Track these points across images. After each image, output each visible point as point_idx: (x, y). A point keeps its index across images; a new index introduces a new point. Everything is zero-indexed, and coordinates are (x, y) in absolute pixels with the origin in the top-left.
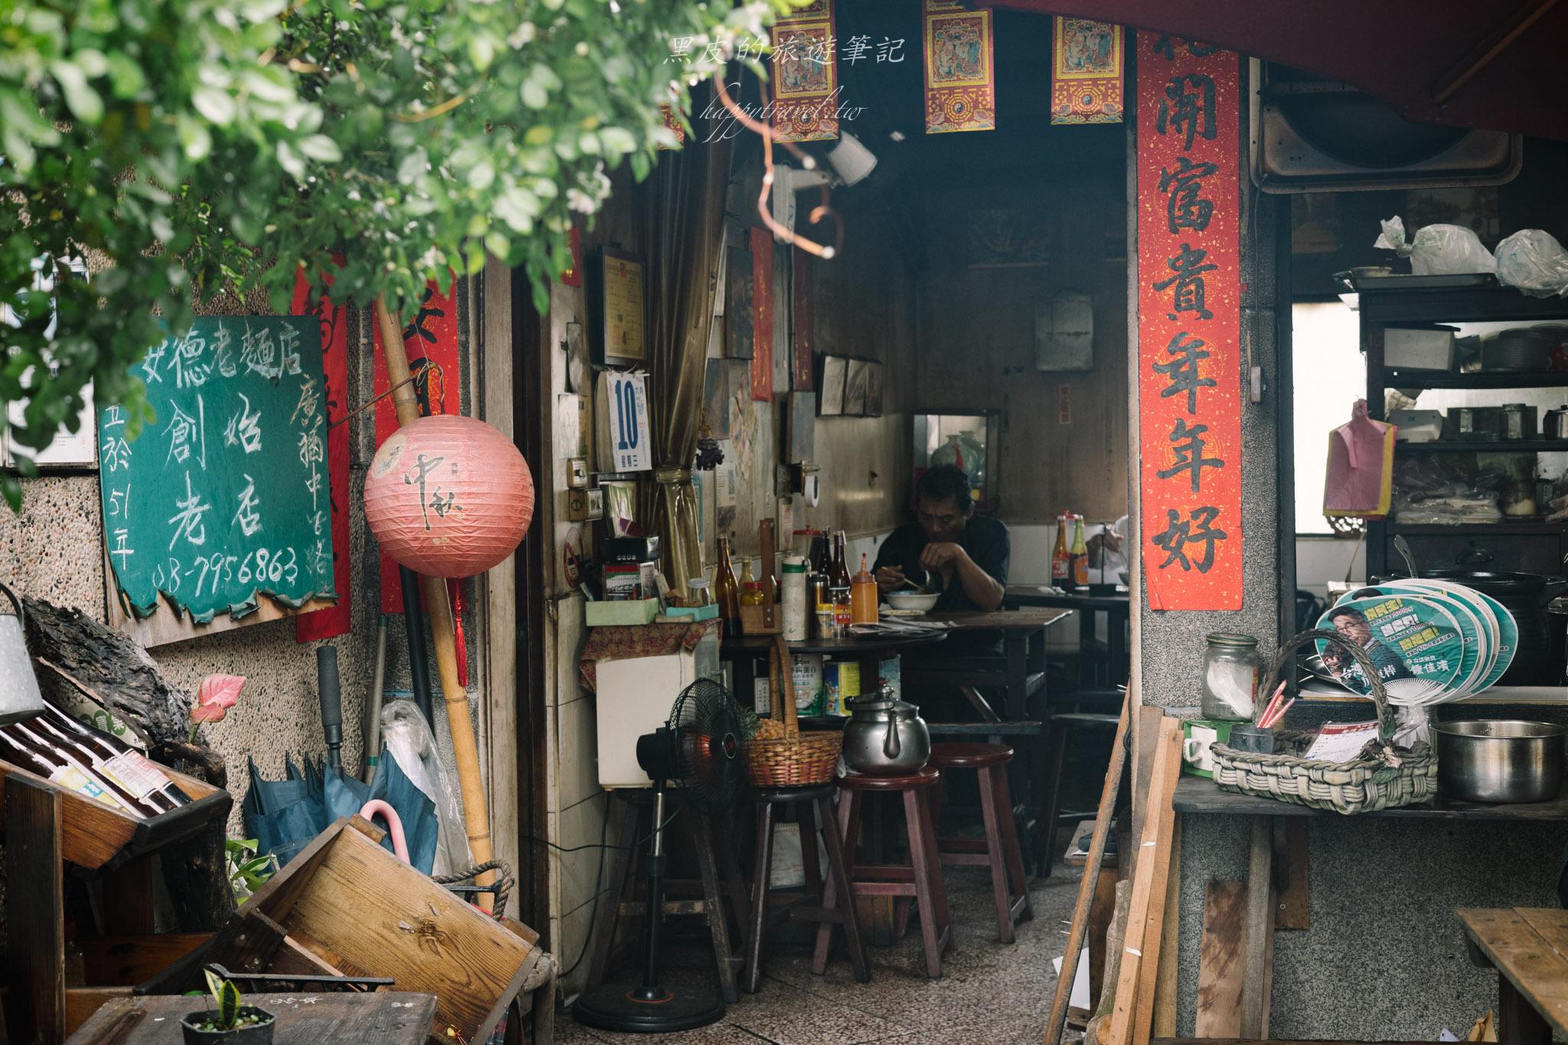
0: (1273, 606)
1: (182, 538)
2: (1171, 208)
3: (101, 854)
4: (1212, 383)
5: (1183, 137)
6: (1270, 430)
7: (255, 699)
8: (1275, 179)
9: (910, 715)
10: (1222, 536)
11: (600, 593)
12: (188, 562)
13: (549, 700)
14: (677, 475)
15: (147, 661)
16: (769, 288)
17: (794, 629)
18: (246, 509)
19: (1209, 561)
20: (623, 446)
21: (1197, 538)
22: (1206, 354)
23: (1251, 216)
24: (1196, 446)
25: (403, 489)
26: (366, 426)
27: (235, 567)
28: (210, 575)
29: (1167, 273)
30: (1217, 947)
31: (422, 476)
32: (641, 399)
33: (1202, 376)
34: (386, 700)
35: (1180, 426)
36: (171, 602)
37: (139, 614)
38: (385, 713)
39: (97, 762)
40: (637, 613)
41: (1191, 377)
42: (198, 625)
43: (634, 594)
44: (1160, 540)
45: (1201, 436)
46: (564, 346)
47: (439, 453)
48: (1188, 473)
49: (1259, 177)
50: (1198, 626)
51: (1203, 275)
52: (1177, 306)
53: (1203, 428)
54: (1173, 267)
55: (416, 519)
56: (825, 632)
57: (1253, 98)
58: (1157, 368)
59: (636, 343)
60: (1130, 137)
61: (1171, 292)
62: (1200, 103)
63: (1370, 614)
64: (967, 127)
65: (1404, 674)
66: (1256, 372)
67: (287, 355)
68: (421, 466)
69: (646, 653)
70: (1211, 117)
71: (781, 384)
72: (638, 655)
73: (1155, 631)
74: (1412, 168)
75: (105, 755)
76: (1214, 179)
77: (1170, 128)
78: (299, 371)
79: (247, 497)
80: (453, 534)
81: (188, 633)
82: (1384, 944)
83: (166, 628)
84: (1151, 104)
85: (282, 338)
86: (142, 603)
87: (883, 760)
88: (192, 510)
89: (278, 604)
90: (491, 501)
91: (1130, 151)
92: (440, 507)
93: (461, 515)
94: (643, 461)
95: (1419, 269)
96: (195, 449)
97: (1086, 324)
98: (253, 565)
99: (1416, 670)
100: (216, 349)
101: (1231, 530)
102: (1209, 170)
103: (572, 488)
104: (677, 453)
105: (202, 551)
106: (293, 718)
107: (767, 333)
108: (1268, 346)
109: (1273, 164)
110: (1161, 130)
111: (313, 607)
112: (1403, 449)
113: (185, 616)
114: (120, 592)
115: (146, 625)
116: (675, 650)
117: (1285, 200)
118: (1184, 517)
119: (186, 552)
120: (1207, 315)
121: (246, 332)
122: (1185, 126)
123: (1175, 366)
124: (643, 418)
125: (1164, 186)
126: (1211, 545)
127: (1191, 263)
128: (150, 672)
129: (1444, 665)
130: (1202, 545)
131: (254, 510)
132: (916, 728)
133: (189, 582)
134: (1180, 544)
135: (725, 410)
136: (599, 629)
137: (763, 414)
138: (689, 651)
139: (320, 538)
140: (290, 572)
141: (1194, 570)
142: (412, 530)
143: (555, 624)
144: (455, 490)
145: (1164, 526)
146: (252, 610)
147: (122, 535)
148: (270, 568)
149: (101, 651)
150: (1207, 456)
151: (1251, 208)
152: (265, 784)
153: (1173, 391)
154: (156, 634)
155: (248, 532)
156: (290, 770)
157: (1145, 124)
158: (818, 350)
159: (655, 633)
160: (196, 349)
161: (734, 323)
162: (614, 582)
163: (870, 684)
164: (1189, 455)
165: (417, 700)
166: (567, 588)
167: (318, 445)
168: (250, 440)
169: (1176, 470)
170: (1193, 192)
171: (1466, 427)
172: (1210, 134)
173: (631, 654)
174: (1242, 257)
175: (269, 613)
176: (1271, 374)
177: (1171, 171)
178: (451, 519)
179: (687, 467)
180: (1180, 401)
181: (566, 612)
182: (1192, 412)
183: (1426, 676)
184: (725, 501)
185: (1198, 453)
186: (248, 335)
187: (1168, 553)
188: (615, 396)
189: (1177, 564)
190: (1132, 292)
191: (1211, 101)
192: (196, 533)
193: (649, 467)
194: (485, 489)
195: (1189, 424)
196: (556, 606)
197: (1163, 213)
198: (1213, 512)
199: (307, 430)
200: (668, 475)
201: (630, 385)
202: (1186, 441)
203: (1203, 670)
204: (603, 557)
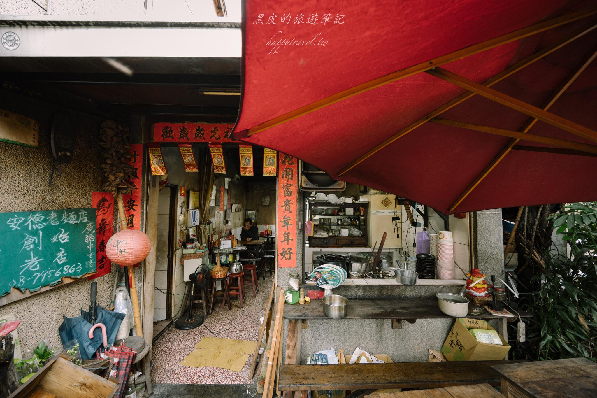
0: (302, 267)
1: (27, 270)
2: (284, 192)
4: (291, 225)
5: (287, 179)
6: (302, 233)
8: (304, 188)
9: (240, 264)
10: (293, 253)
11: (186, 248)
12: (29, 276)
13: (174, 268)
14: (204, 225)
16: (224, 195)
18: (60, 257)
19: (290, 259)
20: (193, 222)
21: (288, 254)
22: (290, 219)
23: (299, 194)
24: (288, 236)
25: (112, 248)
26: (119, 228)
27: (53, 273)
28: (41, 277)
29: (283, 204)
30: (290, 335)
31: (117, 245)
32: (198, 214)
33: (289, 223)
34: (117, 288)
35: (285, 232)
36: (19, 289)
38: (117, 291)
40: (192, 251)
41: (287, 224)
42: (33, 292)
43: (192, 248)
44: (281, 254)
45: (289, 235)
46: (181, 206)
47: (123, 240)
48: (286, 241)
49: (301, 187)
50: (288, 271)
51: (290, 205)
52: (285, 210)
53: (290, 233)
54: (285, 203)
55: (115, 255)
57: (300, 173)
58: (281, 222)
59: (197, 205)
60: (277, 178)
61: (284, 207)
62: (290, 173)
64: (248, 175)
65: (327, 283)
66: (300, 223)
67: (82, 217)
68: (118, 242)
69: (193, 258)
70: (292, 176)
71: (225, 208)
73: (280, 271)
74: (327, 187)
76: (292, 187)
77: (285, 177)
78: (87, 221)
79: (61, 254)
80: (125, 258)
81: (27, 295)
82: (321, 330)
83: (16, 296)
84: (282, 173)
85: (80, 214)
86: (2, 293)
87: (235, 272)
88: (33, 261)
89: (72, 278)
90: (136, 250)
91: (277, 181)
92: (122, 252)
93: (128, 253)
94: (197, 223)
95: (317, 199)
96: (36, 245)
97: (269, 200)
98: (62, 270)
99: (330, 283)
100: (49, 219)
101: (294, 252)
102: (291, 186)
103: (181, 230)
104: (204, 222)
105: (38, 271)
107: (223, 201)
108: (302, 218)
109: (303, 185)
110: (283, 178)
112: (315, 225)
113: (26, 291)
115: (4, 299)
116: (199, 258)
117: (304, 191)
118: (286, 250)
119: (29, 273)
120: (291, 212)
121: (64, 213)
122: (287, 177)
123: (285, 221)
124: (198, 217)
125: (283, 188)
126: (290, 255)
127: (288, 202)
129: (335, 282)
130: (289, 255)
131: (64, 257)
132: (241, 267)
133: (30, 281)
134: (285, 255)
135: (215, 213)
136: (185, 254)
137: (222, 213)
138: (201, 258)
139: (92, 259)
140: (78, 269)
141: (287, 260)
142: (114, 257)
143: (176, 255)
144: (126, 248)
145: (282, 251)
146: (60, 282)
148: (70, 270)
150: (290, 238)
151: (299, 193)
153: (284, 226)
154: (9, 300)
155: (61, 262)
157: (280, 176)
158: (232, 203)
159: (195, 255)
160: (40, 219)
161: (217, 200)
162: (188, 246)
163: (234, 258)
164: (287, 238)
165: (126, 286)
166: (179, 247)
167: (93, 237)
168: (63, 239)
169: (284, 241)
170: (288, 189)
171: (322, 221)
172: (292, 179)
173: (191, 258)
174: (297, 202)
175: (68, 281)
176: (302, 223)
177: (285, 185)
178: (124, 254)
179: (206, 224)
180: (285, 228)
181: (179, 253)
182: (287, 230)
184: (214, 227)
185: (288, 238)
186: (65, 214)
187: (282, 257)
188: (192, 214)
189: (284, 259)
190: (277, 207)
191: (292, 173)
192: (35, 267)
194: (134, 247)
195: (287, 232)
196: (176, 251)
197: (283, 193)
198: (291, 249)
199: (88, 235)
200: (202, 225)
201: (195, 212)
202: (286, 235)
203: (289, 280)
204: (187, 241)
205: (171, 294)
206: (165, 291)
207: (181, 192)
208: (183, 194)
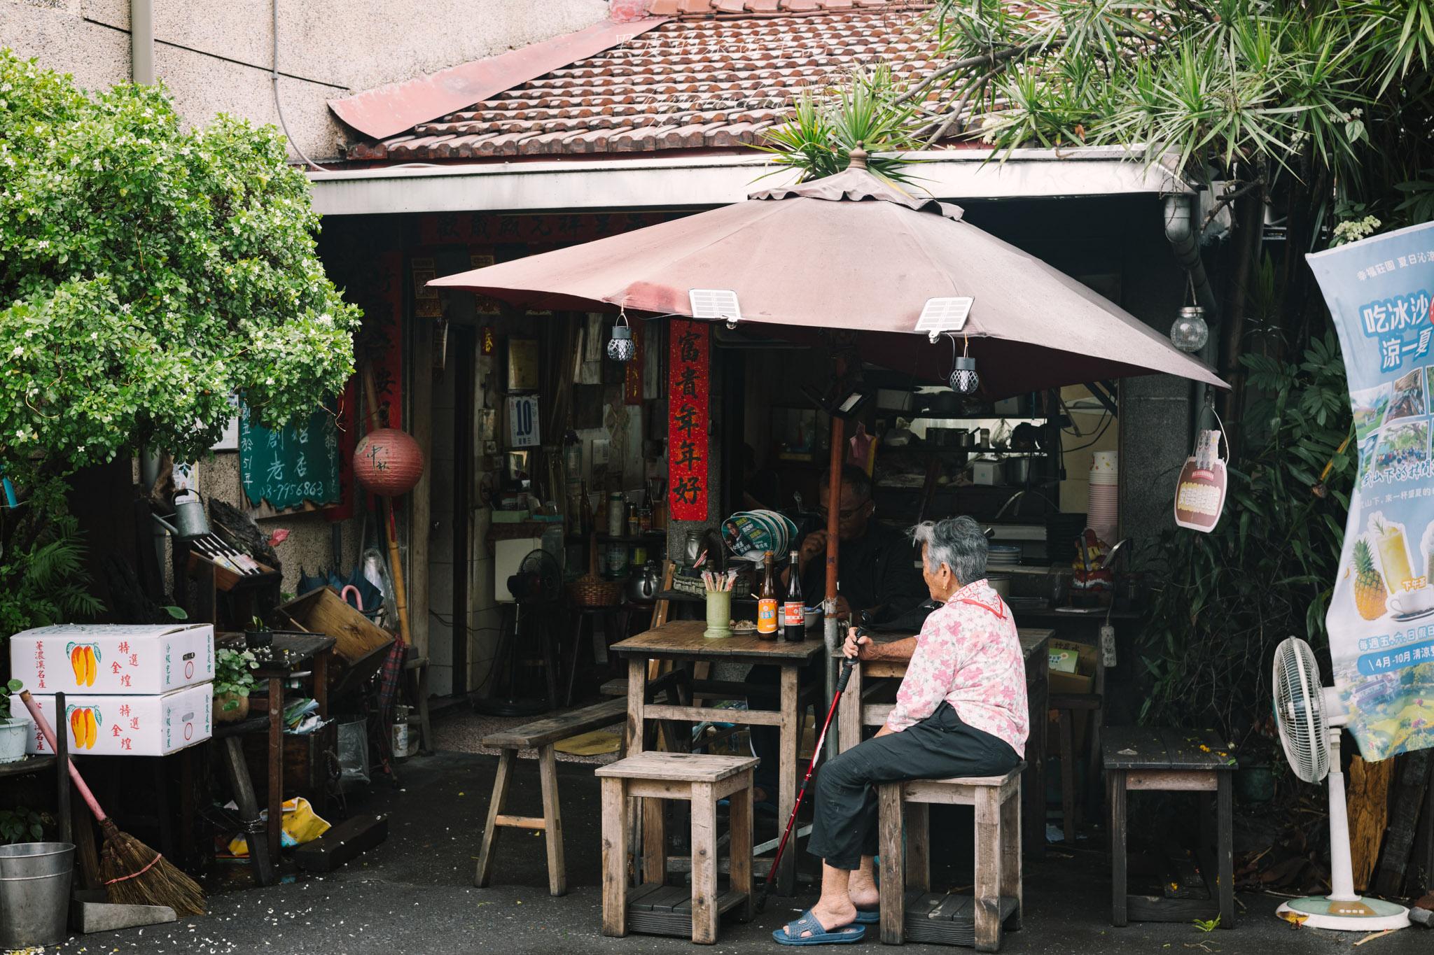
0: (718, 519)
1: (273, 477)
2: (683, 351)
3: (229, 586)
4: (697, 425)
6: (718, 444)
7: (305, 543)
10: (700, 489)
11: (499, 507)
12: (274, 487)
13: (469, 558)
14: (556, 448)
15: (254, 523)
17: (616, 529)
18: (300, 466)
19: (694, 499)
20: (520, 433)
21: (689, 490)
22: (695, 413)
23: (714, 357)
24: (691, 452)
25: (366, 459)
27: (295, 489)
28: (284, 491)
29: (681, 378)
31: (374, 454)
32: (535, 409)
33: (693, 422)
34: (366, 548)
35: (685, 443)
36: (267, 502)
37: (255, 506)
38: (365, 553)
39: (231, 556)
40: (515, 517)
41: (689, 423)
42: (278, 511)
43: (514, 508)
44: (676, 491)
45: (692, 447)
46: (483, 386)
47: (381, 445)
48: (687, 463)
50: (690, 527)
51: (694, 380)
52: (685, 392)
53: (693, 444)
54: (684, 375)
55: (371, 472)
56: (633, 531)
58: (677, 418)
59: (532, 381)
61: (682, 386)
63: (738, 523)
65: (753, 548)
68: (375, 449)
69: (519, 537)
72: (515, 538)
73: (673, 528)
75: (234, 555)
76: (700, 340)
79: (301, 461)
80: (386, 478)
81: (274, 514)
83: (265, 511)
86: (255, 501)
87: (643, 596)
88: (277, 466)
89: (313, 505)
90: (402, 465)
92: (380, 467)
93: (389, 471)
94: (534, 439)
96: (279, 442)
98: (303, 488)
99: (757, 546)
101: (703, 487)
102: (698, 336)
103: (486, 455)
104: (555, 438)
105: (280, 482)
106: (323, 552)
108: (718, 411)
111: (330, 506)
113: (273, 508)
114: (246, 497)
115: (257, 511)
116: (532, 536)
118: (685, 481)
119: (274, 483)
120: (696, 397)
123: (683, 418)
124: (535, 419)
125: (680, 342)
126: (695, 493)
127: (690, 375)
128: (254, 527)
130: (692, 493)
131: (304, 466)
133: (275, 495)
134: (684, 492)
136: (498, 525)
138: (539, 537)
139: (335, 479)
140: (320, 491)
141: (688, 503)
142: (370, 476)
143: (473, 521)
144: (387, 461)
145: (679, 483)
146: (302, 507)
147: (248, 475)
148: (309, 489)
149: (237, 519)
150: (695, 456)
152: (308, 579)
153: (683, 428)
154: (260, 514)
155: (301, 475)
156: (320, 573)
159: (524, 528)
162: (506, 502)
164: (688, 455)
165: (380, 549)
166: (481, 503)
167: (333, 440)
168: (303, 438)
169: (683, 461)
170: (691, 345)
173: (512, 537)
174: (710, 373)
175: (309, 508)
176: (719, 423)
177: (683, 336)
178: (385, 472)
179: (560, 444)
180: (685, 432)
181: (480, 516)
182: (689, 437)
183: (761, 549)
185: (691, 455)
187: (679, 497)
188: (516, 409)
189: (682, 501)
192: (279, 475)
193: (538, 443)
194: (399, 460)
195: (688, 442)
196: (474, 513)
197: (680, 353)
198: (696, 479)
199: (329, 434)
200: (549, 448)
201: (527, 402)
202: (687, 449)
203: (686, 545)
204: (503, 487)
205: (464, 626)
206: (450, 619)
207: (483, 344)
208: (488, 349)
